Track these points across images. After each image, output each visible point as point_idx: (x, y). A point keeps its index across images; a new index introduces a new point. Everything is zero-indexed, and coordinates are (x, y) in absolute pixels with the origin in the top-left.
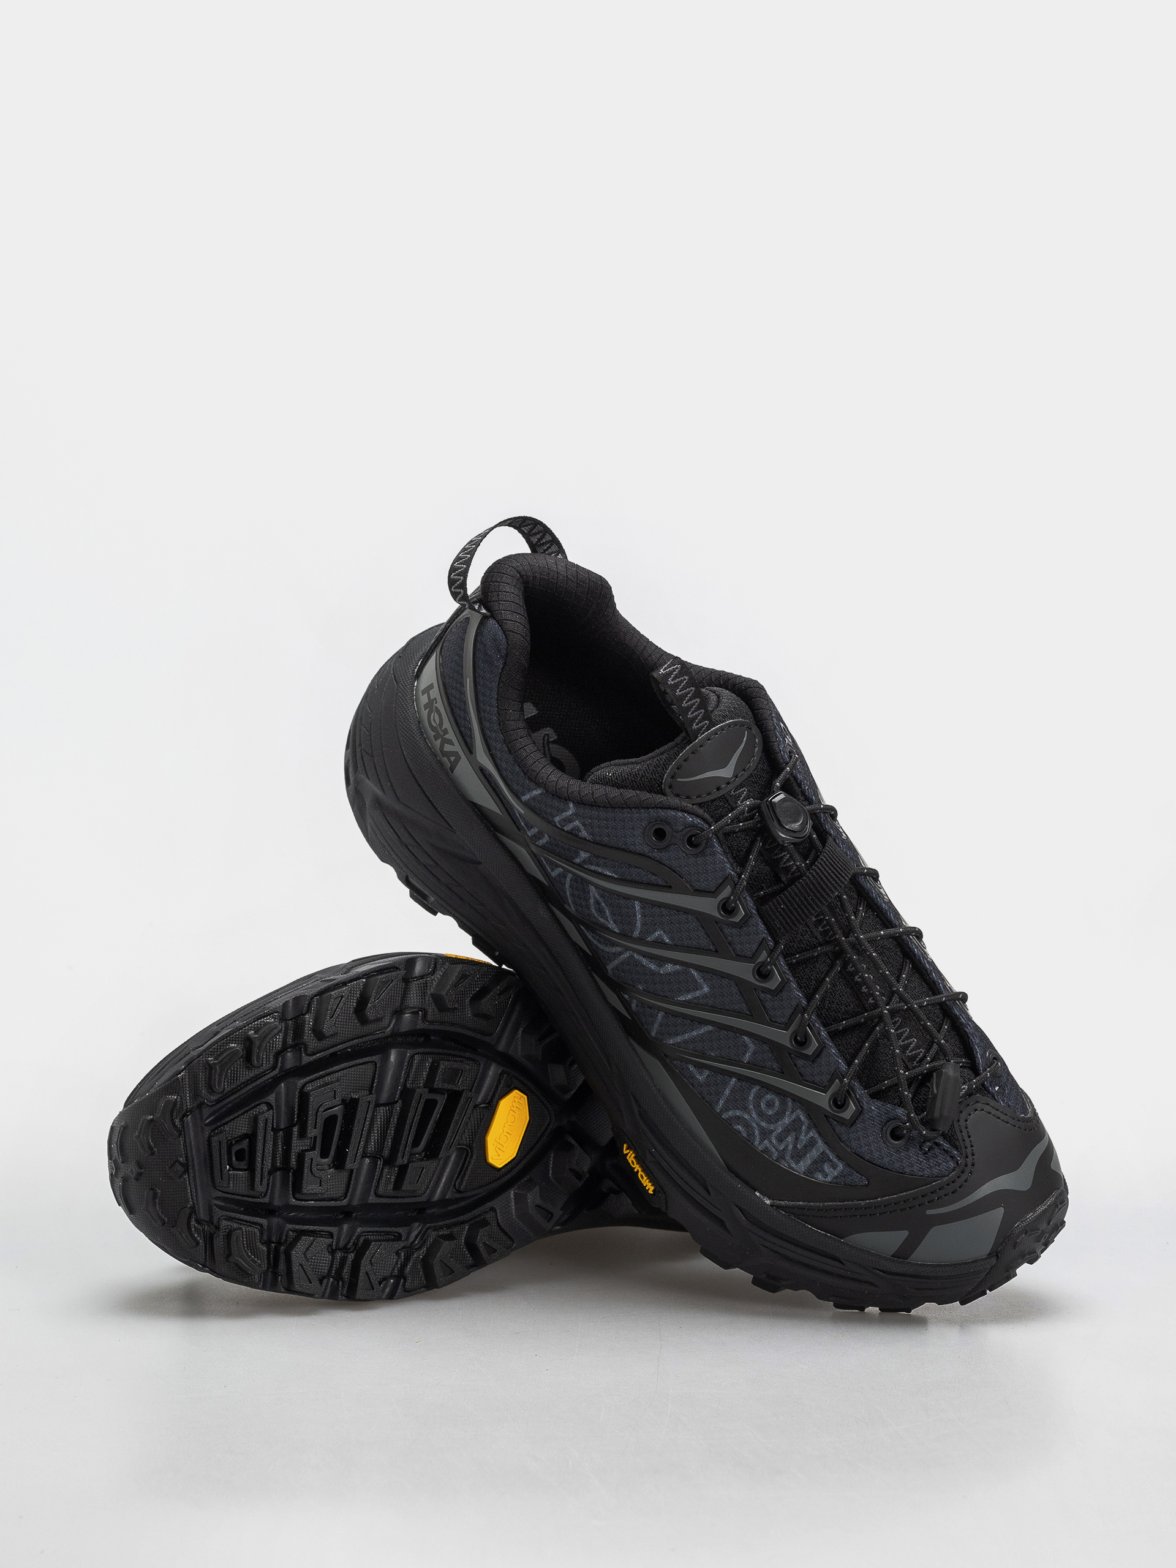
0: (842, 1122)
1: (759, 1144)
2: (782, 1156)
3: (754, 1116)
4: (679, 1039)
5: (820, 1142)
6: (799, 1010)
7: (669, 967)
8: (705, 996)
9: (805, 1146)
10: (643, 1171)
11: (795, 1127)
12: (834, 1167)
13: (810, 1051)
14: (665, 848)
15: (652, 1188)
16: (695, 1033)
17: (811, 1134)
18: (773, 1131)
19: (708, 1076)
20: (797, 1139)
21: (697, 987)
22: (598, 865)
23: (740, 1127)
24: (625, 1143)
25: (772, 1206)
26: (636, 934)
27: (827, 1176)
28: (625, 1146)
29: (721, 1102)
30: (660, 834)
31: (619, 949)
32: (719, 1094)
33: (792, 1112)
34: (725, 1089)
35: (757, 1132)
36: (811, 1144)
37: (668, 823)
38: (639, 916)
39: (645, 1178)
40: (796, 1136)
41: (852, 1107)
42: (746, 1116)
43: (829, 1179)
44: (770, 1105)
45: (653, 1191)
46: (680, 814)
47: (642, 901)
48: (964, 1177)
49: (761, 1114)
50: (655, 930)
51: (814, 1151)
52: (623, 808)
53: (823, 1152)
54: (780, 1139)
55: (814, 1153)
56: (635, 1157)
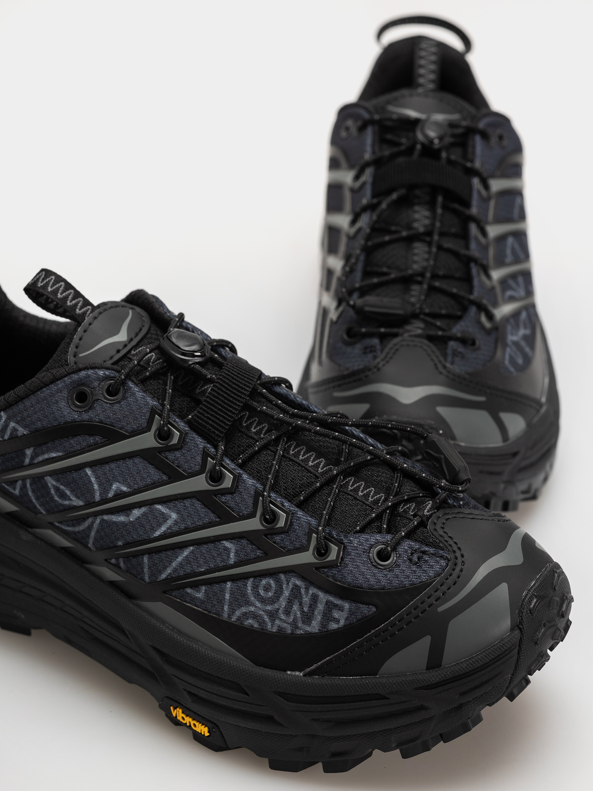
0: (332, 565)
1: (272, 627)
2: (294, 624)
3: (258, 604)
4: (169, 571)
5: (321, 595)
6: (258, 494)
7: (136, 513)
8: (176, 523)
9: (310, 606)
10: (194, 719)
11: (296, 593)
12: (341, 609)
13: (281, 523)
14: (91, 408)
15: (206, 729)
16: (180, 559)
17: (311, 592)
18: (278, 609)
19: (206, 590)
20: (301, 604)
21: (165, 518)
22: (43, 453)
23: (250, 621)
24: (171, 706)
25: (304, 675)
26: (97, 497)
27: (339, 621)
28: (172, 708)
29: (226, 608)
30: (82, 397)
31: (90, 520)
32: (221, 602)
33: (288, 584)
34: (225, 595)
35: (266, 618)
36: (315, 599)
37: (83, 384)
38: (93, 479)
39: (197, 724)
40: (299, 601)
41: (334, 548)
42: (252, 609)
43: (342, 623)
44: (267, 588)
45: (209, 732)
46: (90, 372)
47: (92, 464)
48: (458, 569)
49: (263, 601)
50: (111, 485)
51: (319, 605)
52: (42, 388)
53: (327, 602)
54: (287, 612)
55: (321, 607)
56: (183, 713)
